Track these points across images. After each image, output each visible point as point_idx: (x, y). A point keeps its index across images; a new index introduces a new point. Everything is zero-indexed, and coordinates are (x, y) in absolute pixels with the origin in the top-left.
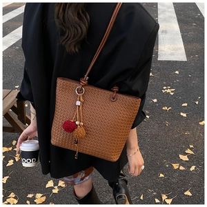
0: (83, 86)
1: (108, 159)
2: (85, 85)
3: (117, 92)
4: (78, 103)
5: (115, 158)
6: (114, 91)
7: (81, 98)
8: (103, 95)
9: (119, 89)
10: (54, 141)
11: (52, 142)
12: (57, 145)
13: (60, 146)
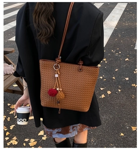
0: (58, 63)
1: (82, 111)
2: (60, 63)
3: (82, 65)
4: (57, 76)
5: (87, 109)
6: (80, 65)
7: (58, 72)
8: (73, 68)
9: (84, 63)
10: (43, 104)
11: (42, 104)
12: (46, 106)
13: (48, 106)
